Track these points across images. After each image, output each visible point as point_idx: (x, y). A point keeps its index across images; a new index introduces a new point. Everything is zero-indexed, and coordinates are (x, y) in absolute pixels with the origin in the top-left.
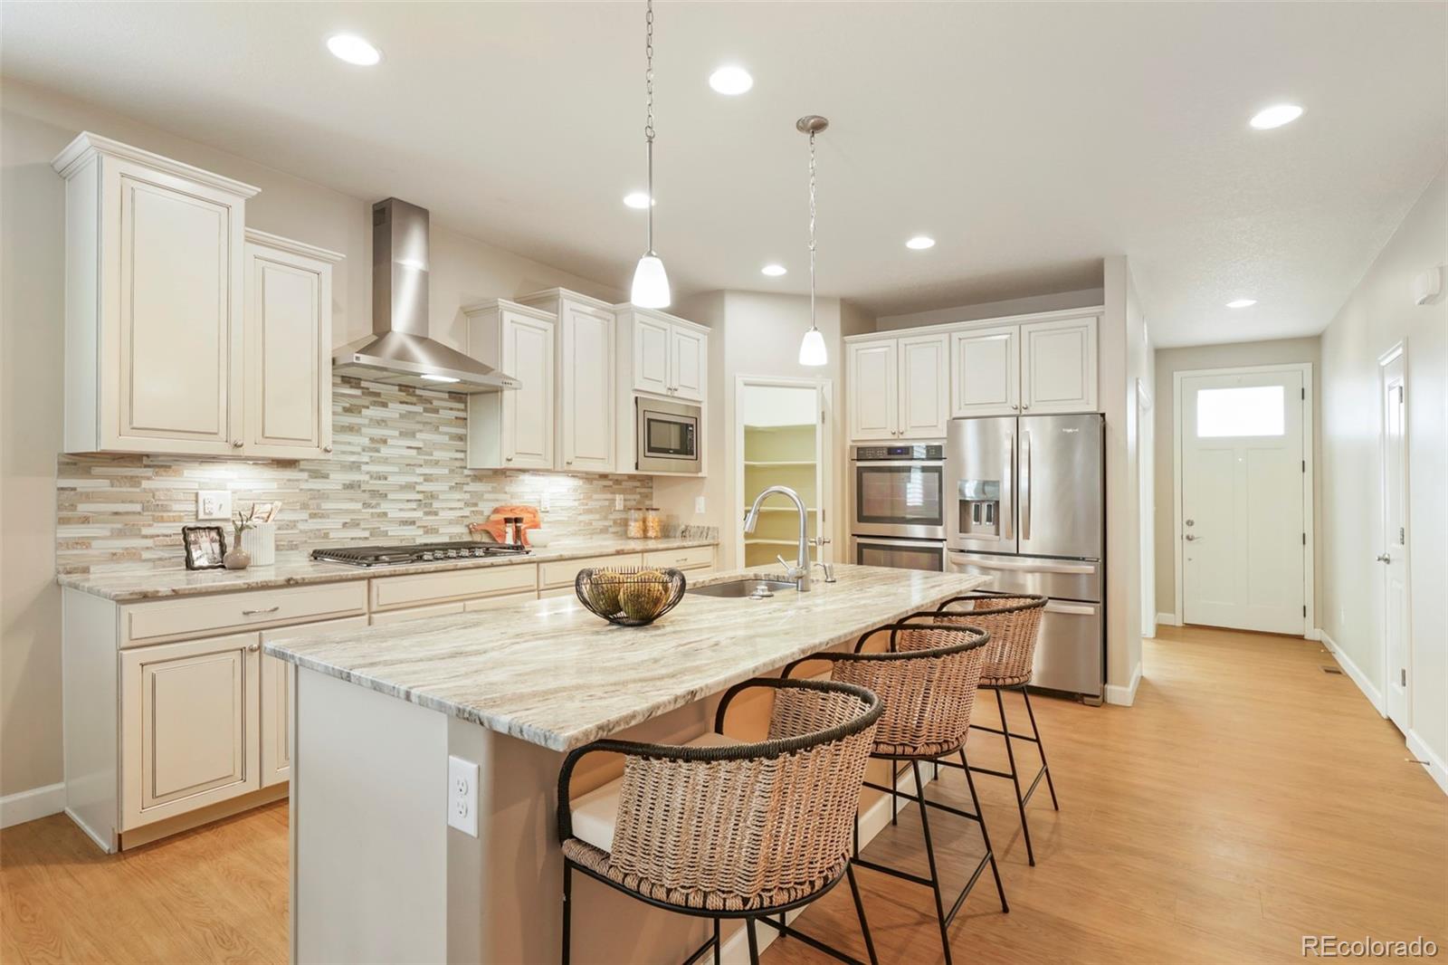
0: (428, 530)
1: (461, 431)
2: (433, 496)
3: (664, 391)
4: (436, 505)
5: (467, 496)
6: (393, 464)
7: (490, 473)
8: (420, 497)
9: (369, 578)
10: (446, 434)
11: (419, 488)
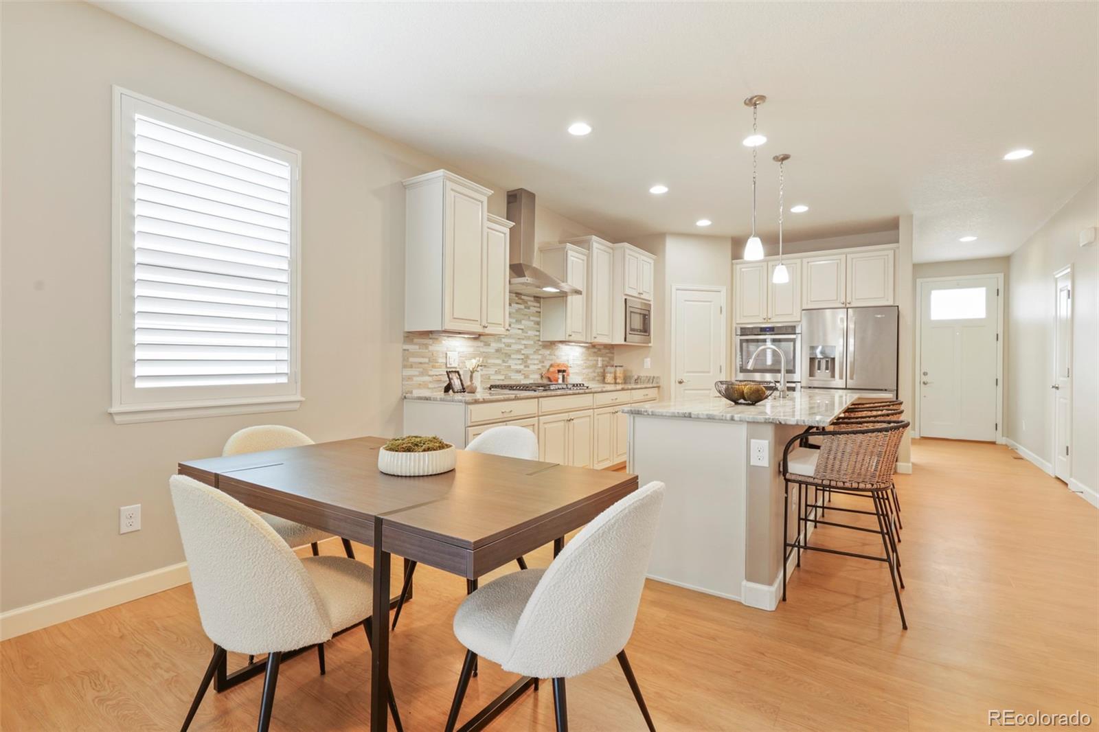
0: (526, 377)
1: (538, 319)
2: (527, 357)
3: (636, 295)
4: (529, 362)
5: (540, 357)
6: (513, 338)
7: (549, 344)
8: (523, 357)
9: (538, 398)
10: (532, 321)
11: (523, 352)
